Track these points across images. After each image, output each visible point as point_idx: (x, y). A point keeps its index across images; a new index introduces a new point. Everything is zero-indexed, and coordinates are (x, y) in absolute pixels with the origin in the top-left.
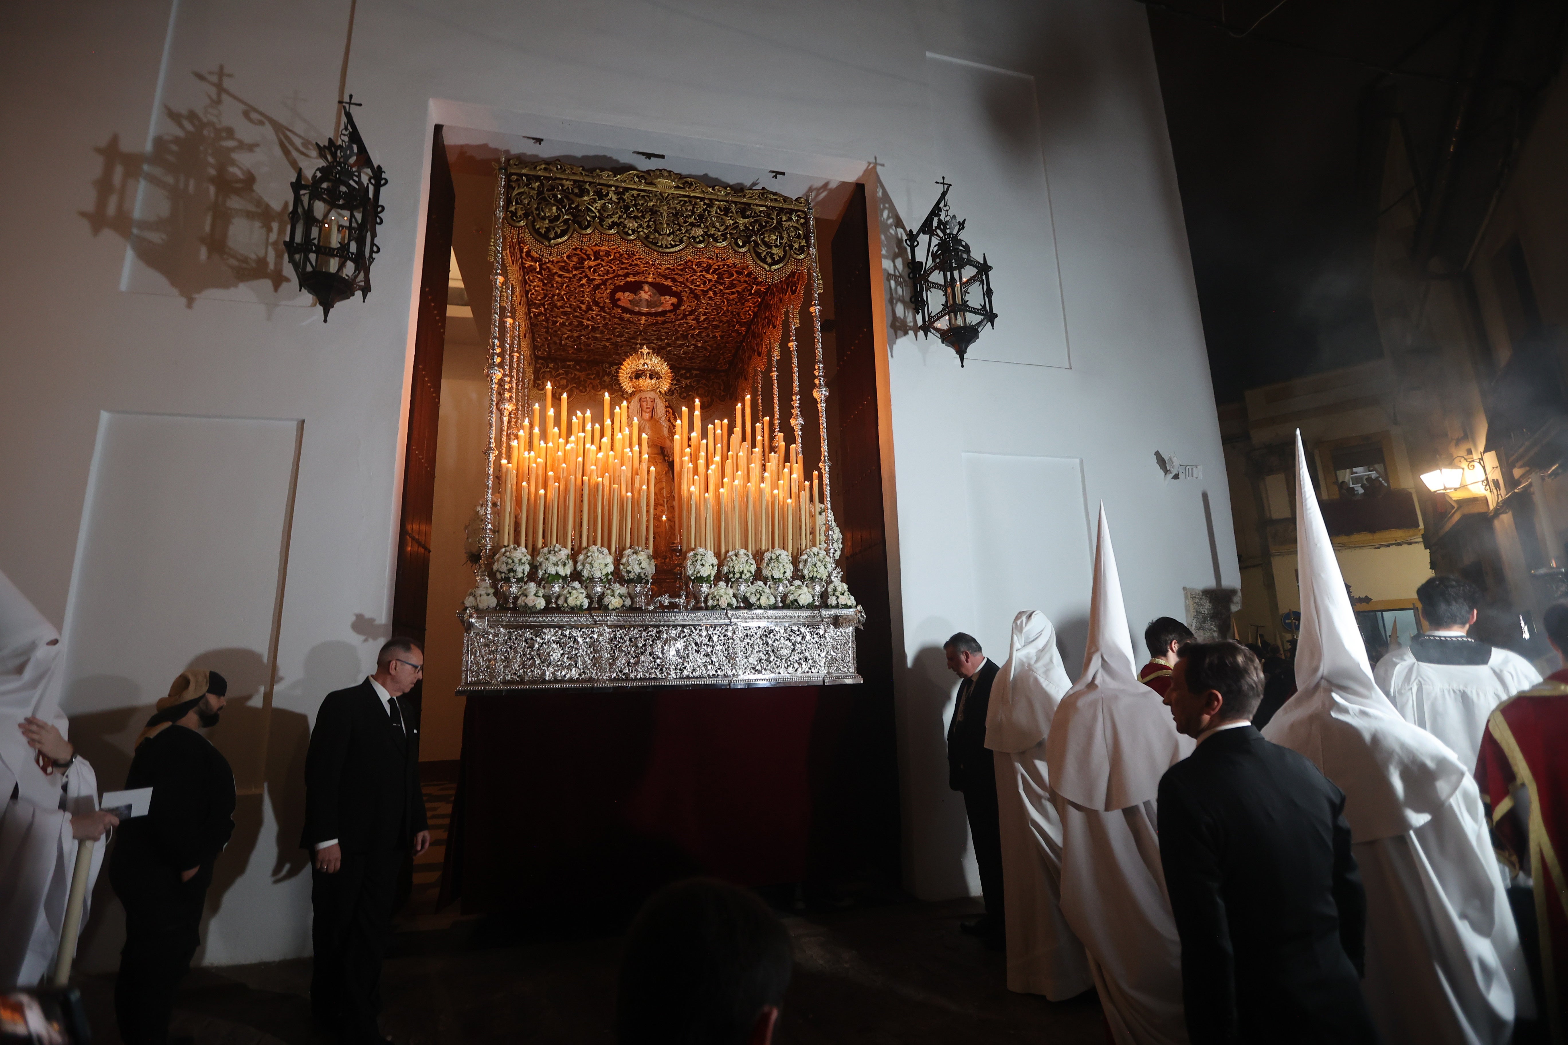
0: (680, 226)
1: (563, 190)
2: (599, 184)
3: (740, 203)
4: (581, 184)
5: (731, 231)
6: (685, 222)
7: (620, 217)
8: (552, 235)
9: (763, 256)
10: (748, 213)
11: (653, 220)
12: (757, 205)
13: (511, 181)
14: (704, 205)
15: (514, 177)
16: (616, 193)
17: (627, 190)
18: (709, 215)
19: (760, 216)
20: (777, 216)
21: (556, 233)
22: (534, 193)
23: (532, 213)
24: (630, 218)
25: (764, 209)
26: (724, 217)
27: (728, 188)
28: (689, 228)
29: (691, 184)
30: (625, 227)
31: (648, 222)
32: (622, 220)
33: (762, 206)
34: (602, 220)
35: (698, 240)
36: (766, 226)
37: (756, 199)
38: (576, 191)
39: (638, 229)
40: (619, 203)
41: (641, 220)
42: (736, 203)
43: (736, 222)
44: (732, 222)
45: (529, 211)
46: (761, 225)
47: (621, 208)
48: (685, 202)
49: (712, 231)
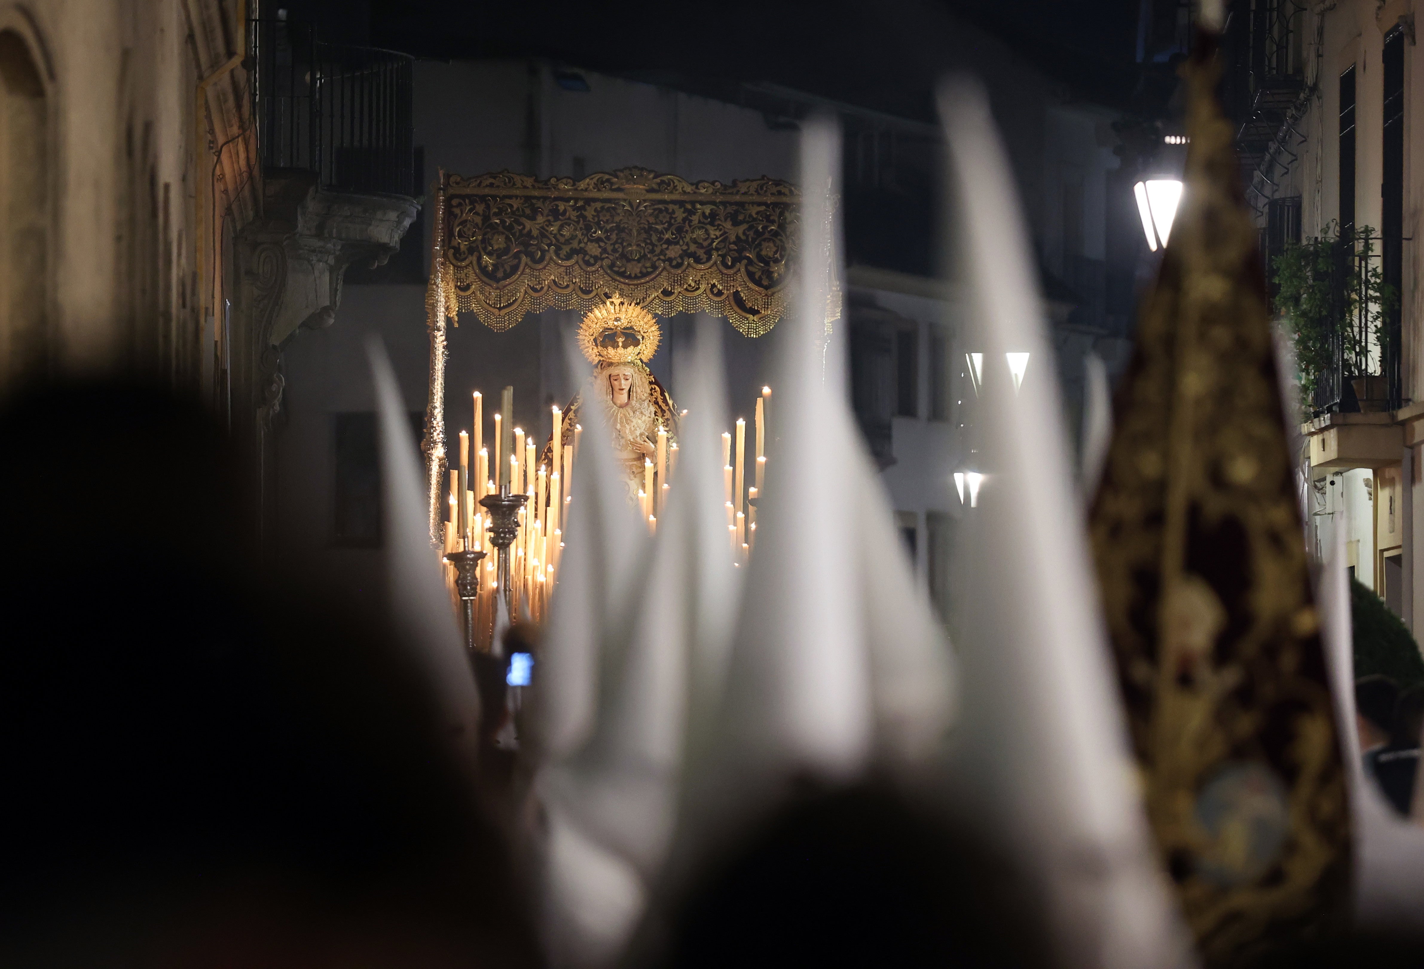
0: (653, 245)
1: (513, 213)
2: (556, 199)
3: (731, 204)
4: (534, 201)
5: (718, 246)
6: (660, 239)
7: (580, 242)
8: (500, 274)
9: (757, 277)
10: (741, 217)
11: (619, 241)
12: (753, 203)
13: (453, 206)
14: (684, 212)
15: (454, 202)
16: (575, 208)
17: (588, 201)
18: (690, 226)
19: (755, 220)
20: (779, 217)
21: (505, 271)
22: (478, 220)
23: (477, 246)
24: (592, 241)
25: (762, 208)
26: (708, 227)
27: (717, 183)
28: (665, 246)
29: (669, 185)
30: (585, 253)
31: (614, 244)
32: (582, 245)
33: (759, 204)
34: (558, 249)
35: (674, 263)
36: (763, 233)
37: (752, 195)
38: (528, 211)
39: (601, 255)
40: (578, 222)
41: (606, 243)
42: (724, 204)
43: (725, 233)
44: (718, 233)
45: (474, 245)
46: (757, 232)
47: (581, 229)
48: (660, 211)
49: (693, 248)
